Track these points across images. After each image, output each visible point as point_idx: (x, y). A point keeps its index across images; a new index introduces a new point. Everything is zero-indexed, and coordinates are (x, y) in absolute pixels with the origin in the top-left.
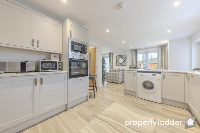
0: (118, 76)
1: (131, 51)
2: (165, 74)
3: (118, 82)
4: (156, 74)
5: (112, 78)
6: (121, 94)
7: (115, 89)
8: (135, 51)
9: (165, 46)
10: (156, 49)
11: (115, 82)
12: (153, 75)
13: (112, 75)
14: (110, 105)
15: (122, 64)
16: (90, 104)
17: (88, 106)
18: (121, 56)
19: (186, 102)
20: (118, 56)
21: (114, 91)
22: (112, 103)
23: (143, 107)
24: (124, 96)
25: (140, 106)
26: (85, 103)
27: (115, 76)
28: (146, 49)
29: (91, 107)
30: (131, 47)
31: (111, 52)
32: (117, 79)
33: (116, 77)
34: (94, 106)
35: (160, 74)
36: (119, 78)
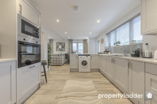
0: (60, 59)
1: (68, 40)
2: (92, 56)
3: (60, 64)
4: (88, 56)
5: (55, 62)
6: (68, 73)
7: (61, 70)
8: (71, 41)
9: (86, 40)
10: (82, 41)
11: (58, 64)
12: (87, 57)
13: (55, 59)
14: (65, 84)
15: (62, 50)
16: (45, 90)
17: (44, 93)
18: (60, 43)
19: (99, 68)
20: (58, 43)
21: (60, 72)
22: (66, 81)
23: (84, 77)
24: (70, 74)
25: (82, 77)
26: (39, 92)
27: (58, 59)
28: (77, 40)
29: (48, 92)
30: (69, 38)
31: (52, 38)
32: (60, 62)
33: (59, 61)
34: (51, 91)
35: (90, 56)
36: (62, 61)
